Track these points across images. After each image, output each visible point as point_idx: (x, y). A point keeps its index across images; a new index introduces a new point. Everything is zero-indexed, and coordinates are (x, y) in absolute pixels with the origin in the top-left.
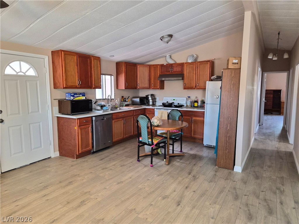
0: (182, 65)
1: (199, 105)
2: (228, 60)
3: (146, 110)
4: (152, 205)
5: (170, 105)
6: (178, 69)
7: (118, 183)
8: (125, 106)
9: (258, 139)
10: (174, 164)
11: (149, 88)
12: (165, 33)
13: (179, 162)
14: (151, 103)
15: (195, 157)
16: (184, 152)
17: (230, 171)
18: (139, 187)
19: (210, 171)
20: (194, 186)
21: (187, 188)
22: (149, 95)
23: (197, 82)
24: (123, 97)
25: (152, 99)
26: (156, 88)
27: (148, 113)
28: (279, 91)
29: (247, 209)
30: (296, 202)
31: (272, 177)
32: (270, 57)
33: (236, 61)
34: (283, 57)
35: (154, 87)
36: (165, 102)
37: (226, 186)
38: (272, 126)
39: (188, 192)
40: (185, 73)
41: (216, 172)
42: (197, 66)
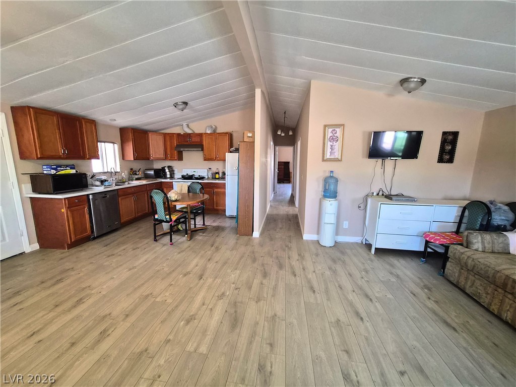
0: (201, 135)
1: (220, 176)
2: (244, 134)
3: (163, 184)
4: (172, 285)
5: (190, 177)
6: (197, 139)
7: (130, 269)
8: (136, 180)
9: (273, 205)
10: (196, 239)
13: (201, 235)
14: (168, 176)
15: (218, 229)
16: (207, 225)
17: (249, 237)
18: (157, 269)
19: (232, 239)
20: (217, 257)
21: (209, 260)
22: (165, 167)
23: (217, 154)
24: (132, 169)
25: (169, 171)
26: (173, 159)
27: (165, 187)
28: (288, 163)
29: (262, 269)
30: (299, 255)
31: (283, 237)
32: (279, 133)
33: (250, 135)
34: (289, 133)
35: (170, 158)
36: (185, 174)
37: (245, 251)
38: (284, 193)
39: (211, 263)
40: (204, 144)
41: (237, 240)
42: (216, 137)
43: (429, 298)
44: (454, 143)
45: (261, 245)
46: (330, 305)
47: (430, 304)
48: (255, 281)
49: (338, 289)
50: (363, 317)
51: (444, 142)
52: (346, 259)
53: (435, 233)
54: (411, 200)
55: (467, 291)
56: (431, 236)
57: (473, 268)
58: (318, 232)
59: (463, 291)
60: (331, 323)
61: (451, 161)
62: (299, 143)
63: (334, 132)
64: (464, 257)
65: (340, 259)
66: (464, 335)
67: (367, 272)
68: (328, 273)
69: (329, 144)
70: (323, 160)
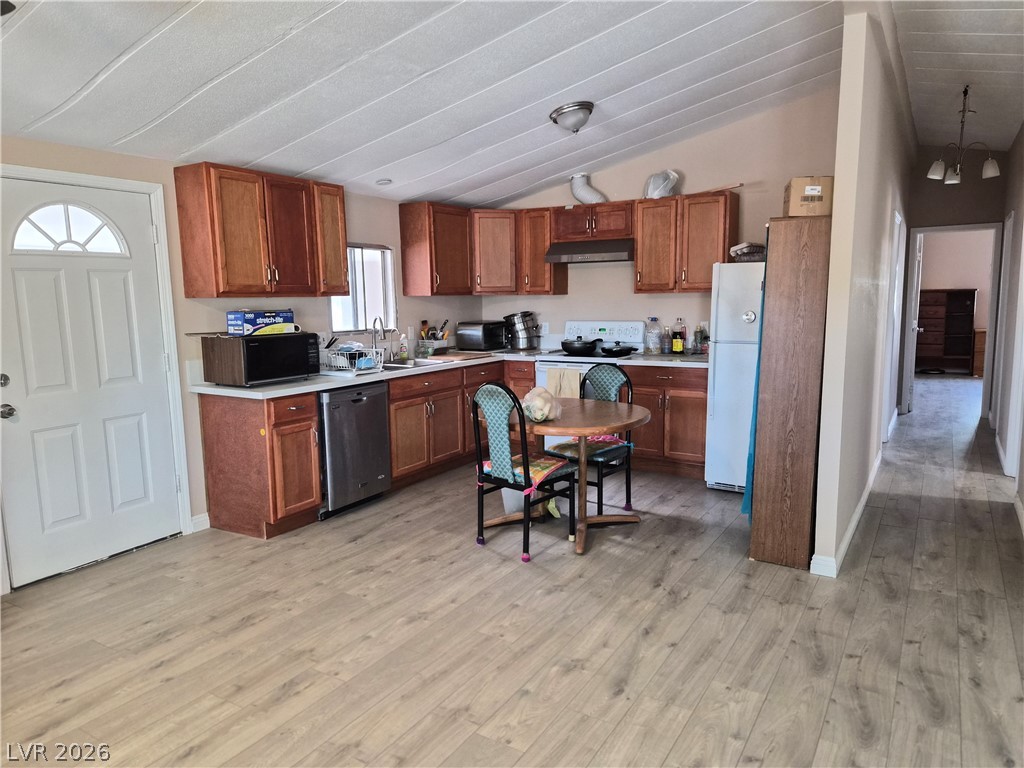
0: (628, 207)
1: (689, 346)
2: (788, 188)
3: (506, 367)
4: (527, 692)
5: (588, 349)
6: (611, 223)
7: (411, 620)
8: (434, 355)
10: (603, 552)
11: (516, 290)
12: (568, 96)
13: (620, 543)
14: (522, 343)
15: (677, 527)
16: (639, 508)
18: (482, 631)
19: (727, 571)
20: (674, 627)
21: (647, 632)
22: (514, 315)
23: (681, 267)
24: (424, 323)
25: (525, 329)
26: (538, 289)
27: (512, 379)
28: (968, 295)
29: (856, 704)
31: (944, 592)
32: (936, 174)
33: (814, 190)
34: (980, 173)
35: (531, 286)
36: (572, 337)
37: (782, 624)
38: (944, 415)
39: (652, 645)
40: (639, 236)
41: (748, 575)
42: (679, 211)
45: (848, 609)
48: (824, 745)
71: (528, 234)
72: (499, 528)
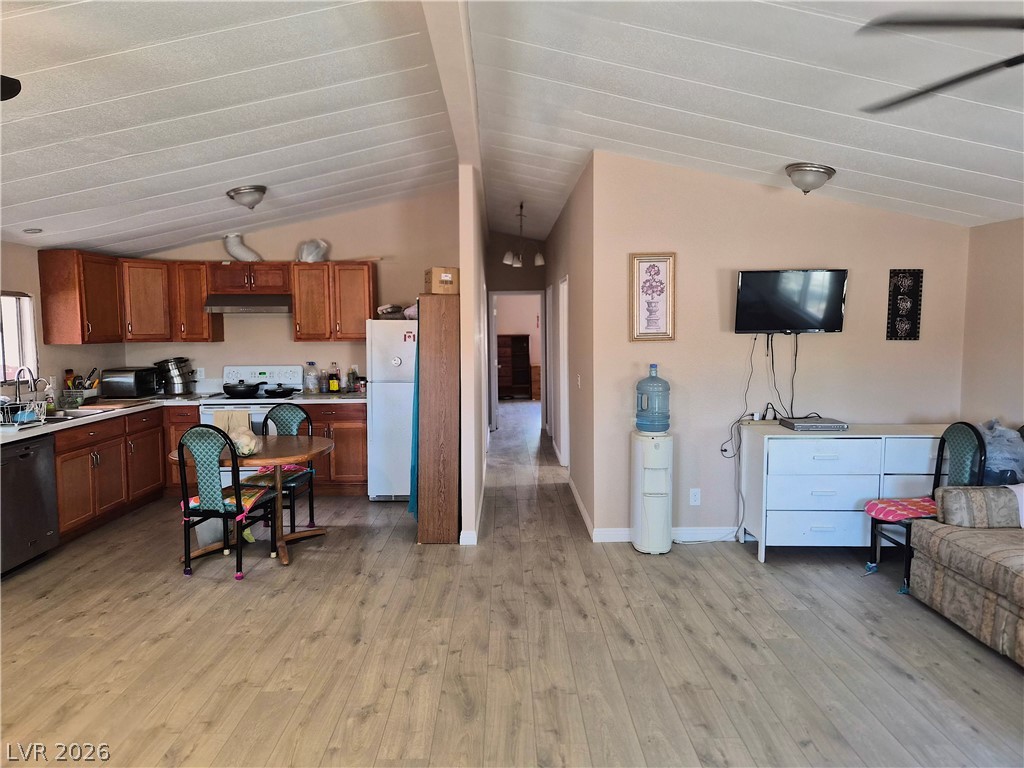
0: (284, 268)
1: (343, 385)
2: (428, 273)
3: (165, 412)
4: (289, 659)
5: (251, 392)
6: (274, 280)
7: (156, 641)
8: (83, 405)
9: (494, 464)
10: (305, 560)
11: (169, 338)
13: (316, 552)
14: (178, 388)
15: (355, 532)
16: (320, 524)
17: (450, 546)
18: (228, 633)
19: (404, 555)
20: (380, 595)
21: (362, 603)
22: (167, 361)
23: (335, 321)
24: (69, 372)
25: (180, 375)
26: (195, 336)
27: (173, 423)
28: (524, 339)
29: (505, 609)
30: (588, 576)
31: (540, 540)
32: (508, 261)
33: (447, 277)
34: (534, 262)
35: (187, 334)
36: (234, 381)
37: (451, 578)
38: (519, 429)
39: (369, 610)
40: (296, 292)
41: (420, 554)
42: (331, 275)
43: (872, 634)
44: (915, 294)
45: (486, 560)
46: (668, 661)
47: (874, 643)
48: (493, 634)
49: (685, 634)
50: (737, 674)
51: (895, 293)
52: (700, 575)
53: (889, 501)
54: (834, 427)
55: (947, 614)
56: (880, 506)
57: (950, 562)
58: (629, 521)
59: (939, 615)
60: (673, 688)
61: (913, 334)
62: (563, 289)
63: (653, 270)
64: (934, 542)
65: (684, 578)
66: (926, 684)
67: (746, 597)
68: (659, 606)
69: (642, 299)
70: (633, 339)
71: (182, 285)
72: (199, 560)
